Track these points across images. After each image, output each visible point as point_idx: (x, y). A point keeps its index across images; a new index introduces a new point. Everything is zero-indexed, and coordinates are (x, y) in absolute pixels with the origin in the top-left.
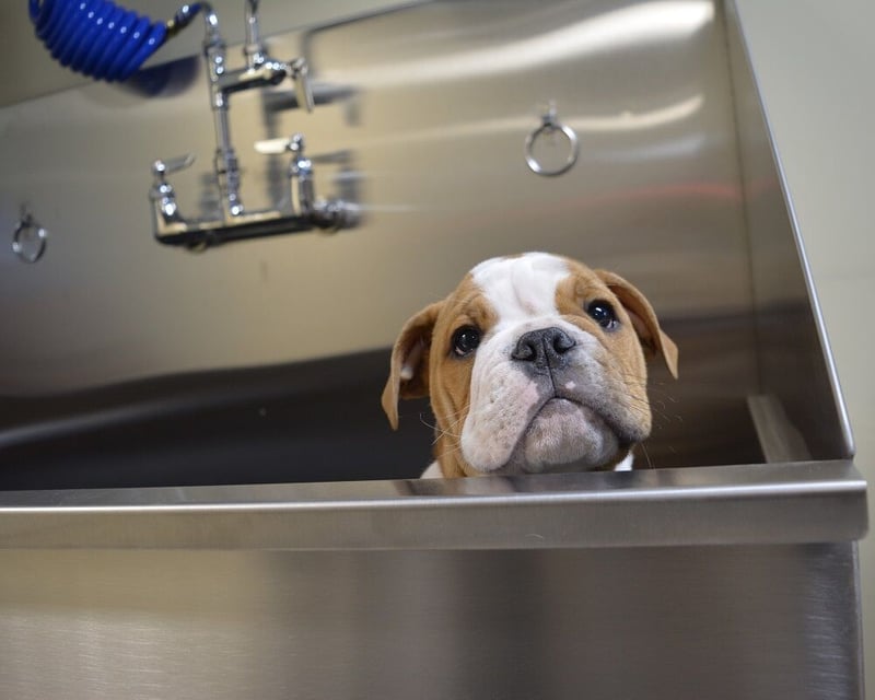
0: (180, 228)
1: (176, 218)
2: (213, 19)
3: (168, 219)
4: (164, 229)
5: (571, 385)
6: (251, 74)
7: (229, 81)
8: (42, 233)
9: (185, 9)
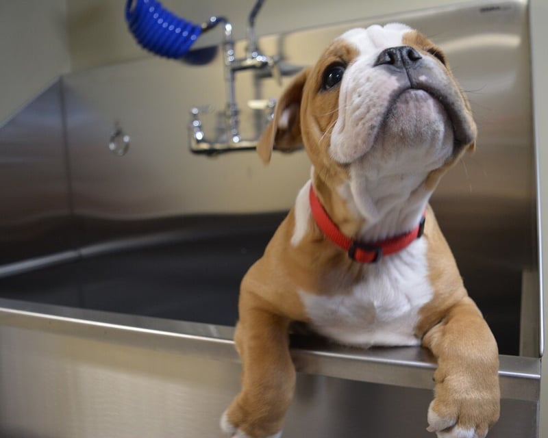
0: (205, 146)
1: (203, 141)
2: (229, 27)
3: (198, 142)
4: (194, 146)
5: (423, 78)
6: (249, 62)
7: (236, 65)
8: (126, 139)
9: (213, 19)
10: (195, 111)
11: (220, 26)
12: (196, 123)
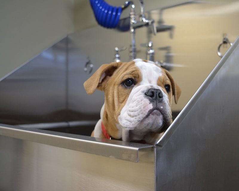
5: (162, 107)
8: (92, 66)
9: (127, 3)
10: (117, 49)
11: (130, 6)
12: (117, 56)
